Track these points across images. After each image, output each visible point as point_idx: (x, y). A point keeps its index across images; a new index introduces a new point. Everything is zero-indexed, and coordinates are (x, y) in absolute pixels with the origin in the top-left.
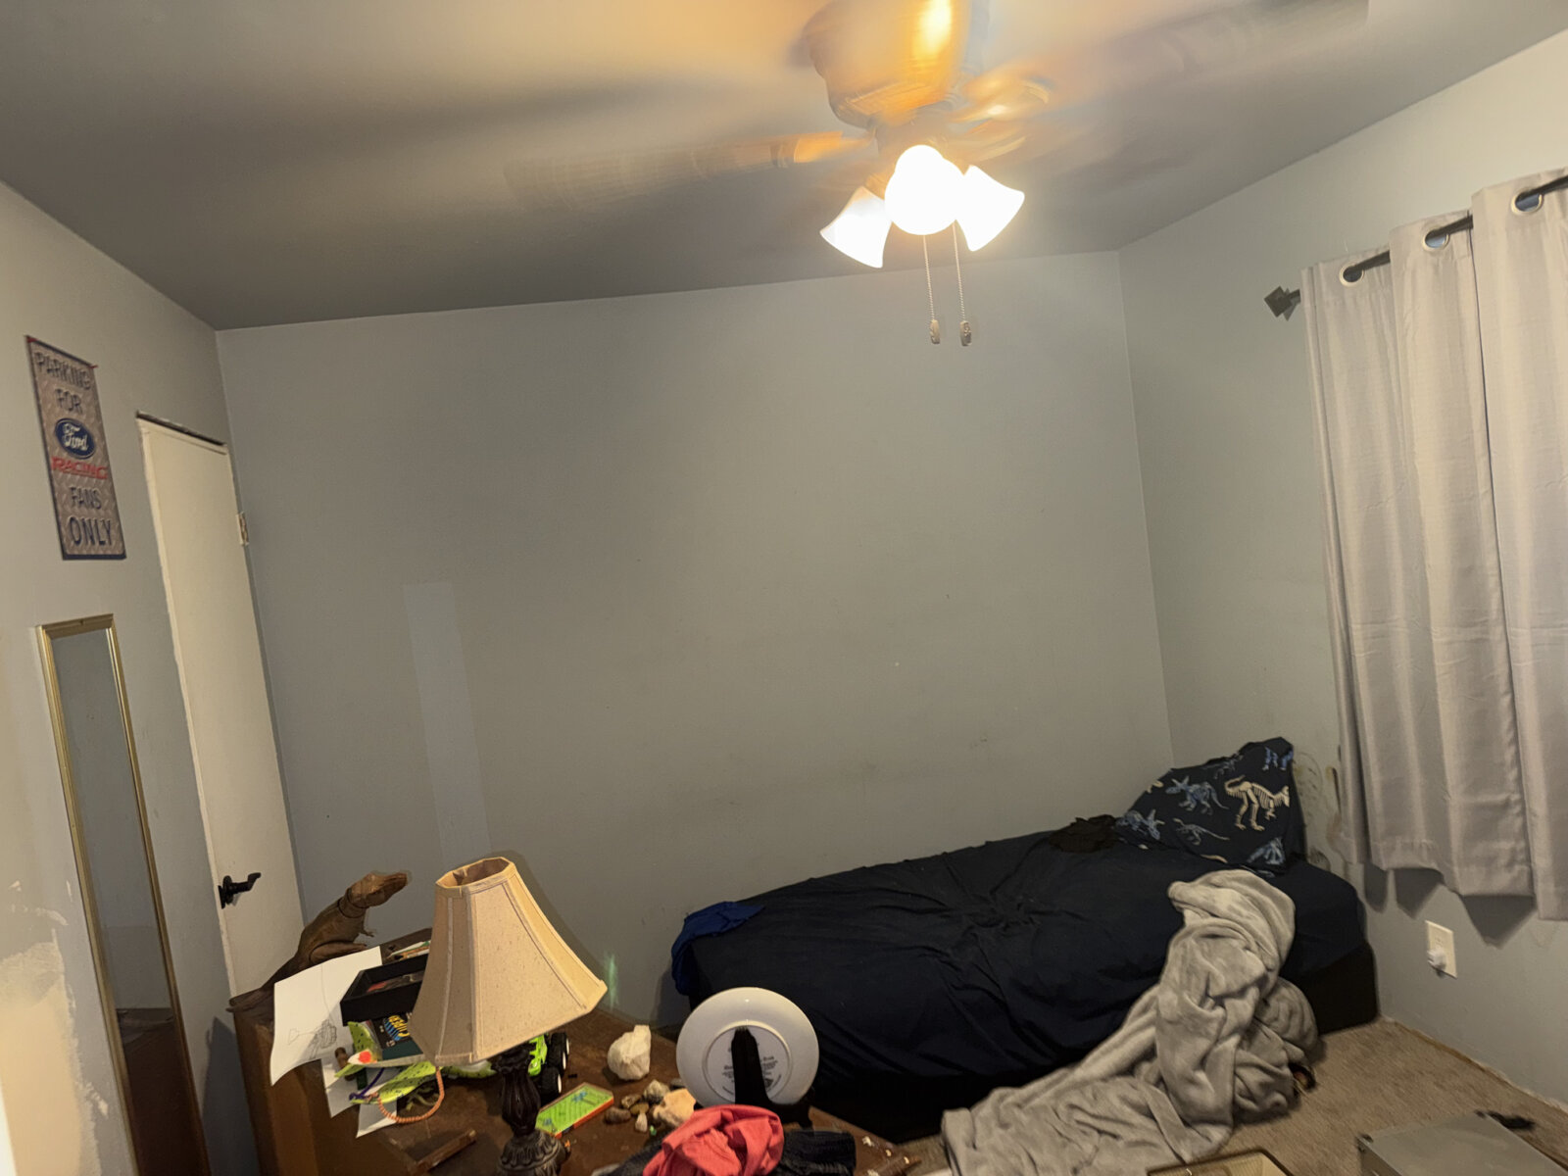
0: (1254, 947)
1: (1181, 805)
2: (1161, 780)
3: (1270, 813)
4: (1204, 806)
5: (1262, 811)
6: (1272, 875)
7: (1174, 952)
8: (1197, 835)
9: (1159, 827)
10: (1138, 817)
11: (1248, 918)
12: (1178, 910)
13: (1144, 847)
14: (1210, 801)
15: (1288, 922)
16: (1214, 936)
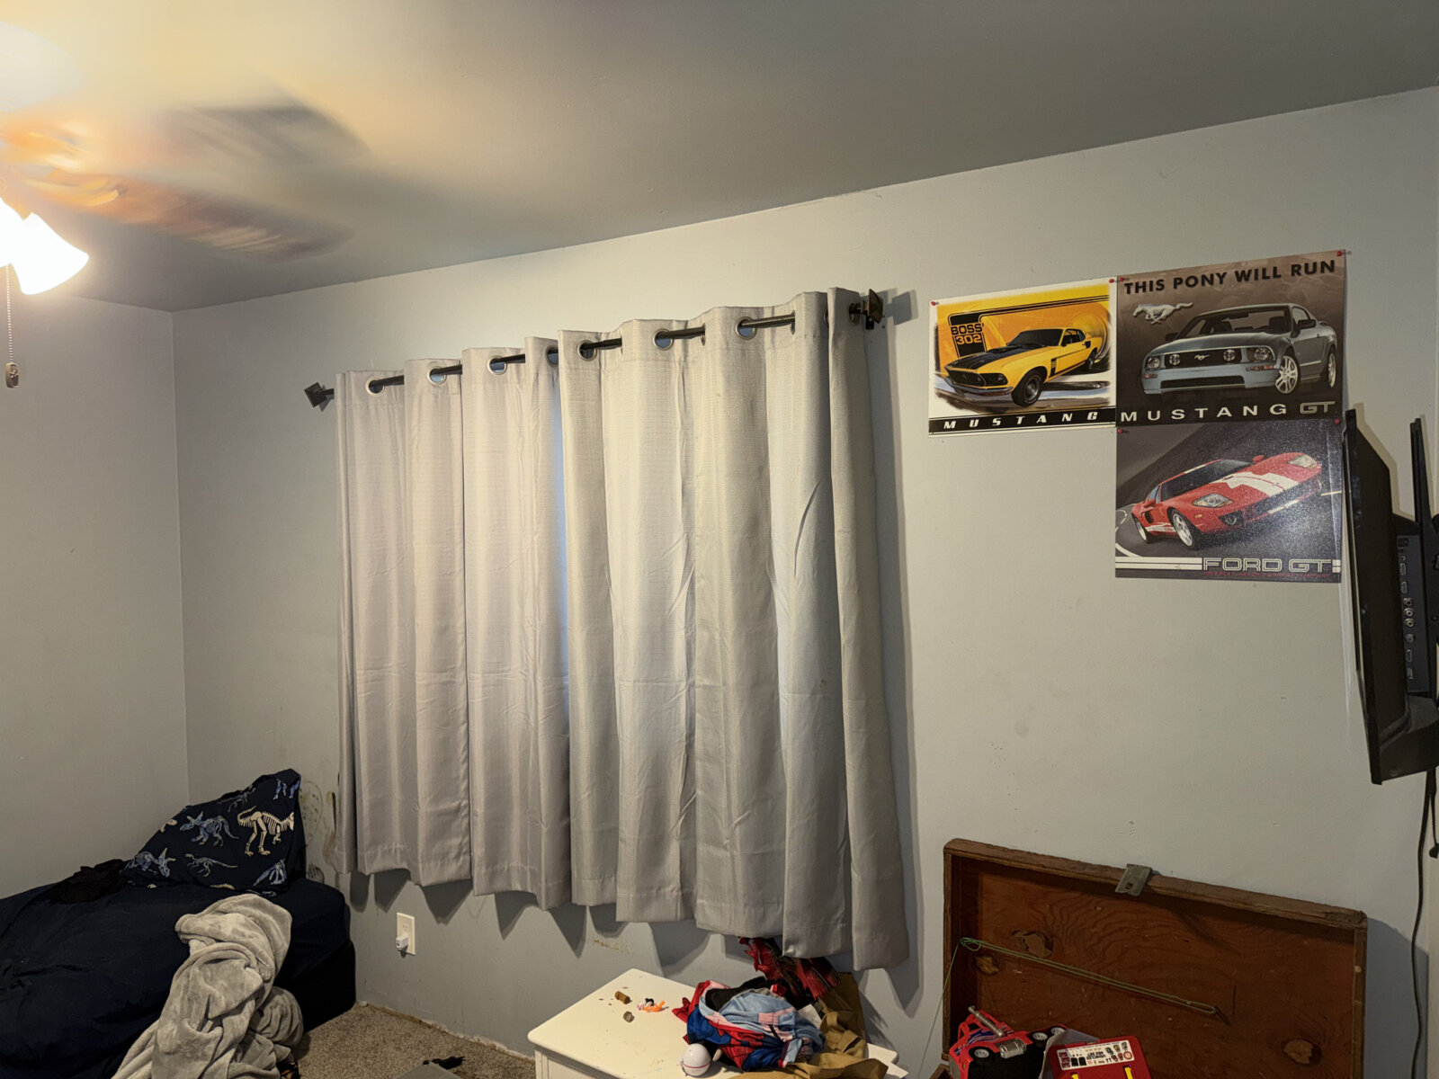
0: (254, 963)
1: (194, 840)
2: (175, 818)
3: (276, 838)
5: (270, 837)
6: (274, 894)
8: (207, 867)
9: (169, 864)
10: (149, 857)
11: (250, 937)
12: (185, 942)
13: (153, 886)
14: (222, 832)
15: (285, 934)
16: (217, 961)
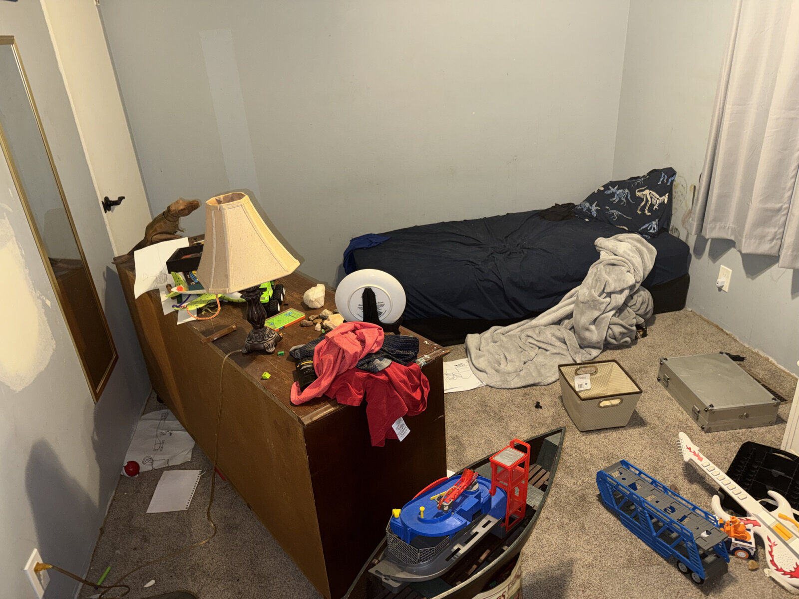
0: (632, 271)
1: (611, 200)
2: (603, 186)
3: (656, 207)
4: (623, 201)
5: (652, 205)
6: (649, 237)
7: (592, 270)
8: (616, 216)
9: (597, 210)
10: (587, 205)
11: (633, 257)
12: (598, 251)
13: (587, 220)
14: (627, 198)
15: (652, 261)
16: (614, 265)
